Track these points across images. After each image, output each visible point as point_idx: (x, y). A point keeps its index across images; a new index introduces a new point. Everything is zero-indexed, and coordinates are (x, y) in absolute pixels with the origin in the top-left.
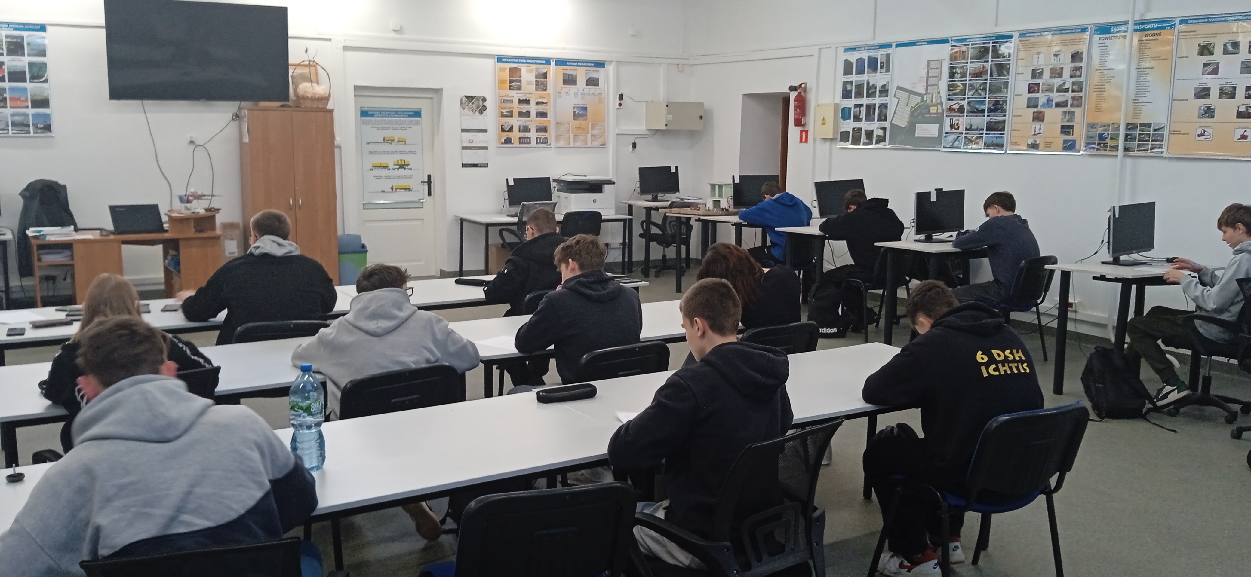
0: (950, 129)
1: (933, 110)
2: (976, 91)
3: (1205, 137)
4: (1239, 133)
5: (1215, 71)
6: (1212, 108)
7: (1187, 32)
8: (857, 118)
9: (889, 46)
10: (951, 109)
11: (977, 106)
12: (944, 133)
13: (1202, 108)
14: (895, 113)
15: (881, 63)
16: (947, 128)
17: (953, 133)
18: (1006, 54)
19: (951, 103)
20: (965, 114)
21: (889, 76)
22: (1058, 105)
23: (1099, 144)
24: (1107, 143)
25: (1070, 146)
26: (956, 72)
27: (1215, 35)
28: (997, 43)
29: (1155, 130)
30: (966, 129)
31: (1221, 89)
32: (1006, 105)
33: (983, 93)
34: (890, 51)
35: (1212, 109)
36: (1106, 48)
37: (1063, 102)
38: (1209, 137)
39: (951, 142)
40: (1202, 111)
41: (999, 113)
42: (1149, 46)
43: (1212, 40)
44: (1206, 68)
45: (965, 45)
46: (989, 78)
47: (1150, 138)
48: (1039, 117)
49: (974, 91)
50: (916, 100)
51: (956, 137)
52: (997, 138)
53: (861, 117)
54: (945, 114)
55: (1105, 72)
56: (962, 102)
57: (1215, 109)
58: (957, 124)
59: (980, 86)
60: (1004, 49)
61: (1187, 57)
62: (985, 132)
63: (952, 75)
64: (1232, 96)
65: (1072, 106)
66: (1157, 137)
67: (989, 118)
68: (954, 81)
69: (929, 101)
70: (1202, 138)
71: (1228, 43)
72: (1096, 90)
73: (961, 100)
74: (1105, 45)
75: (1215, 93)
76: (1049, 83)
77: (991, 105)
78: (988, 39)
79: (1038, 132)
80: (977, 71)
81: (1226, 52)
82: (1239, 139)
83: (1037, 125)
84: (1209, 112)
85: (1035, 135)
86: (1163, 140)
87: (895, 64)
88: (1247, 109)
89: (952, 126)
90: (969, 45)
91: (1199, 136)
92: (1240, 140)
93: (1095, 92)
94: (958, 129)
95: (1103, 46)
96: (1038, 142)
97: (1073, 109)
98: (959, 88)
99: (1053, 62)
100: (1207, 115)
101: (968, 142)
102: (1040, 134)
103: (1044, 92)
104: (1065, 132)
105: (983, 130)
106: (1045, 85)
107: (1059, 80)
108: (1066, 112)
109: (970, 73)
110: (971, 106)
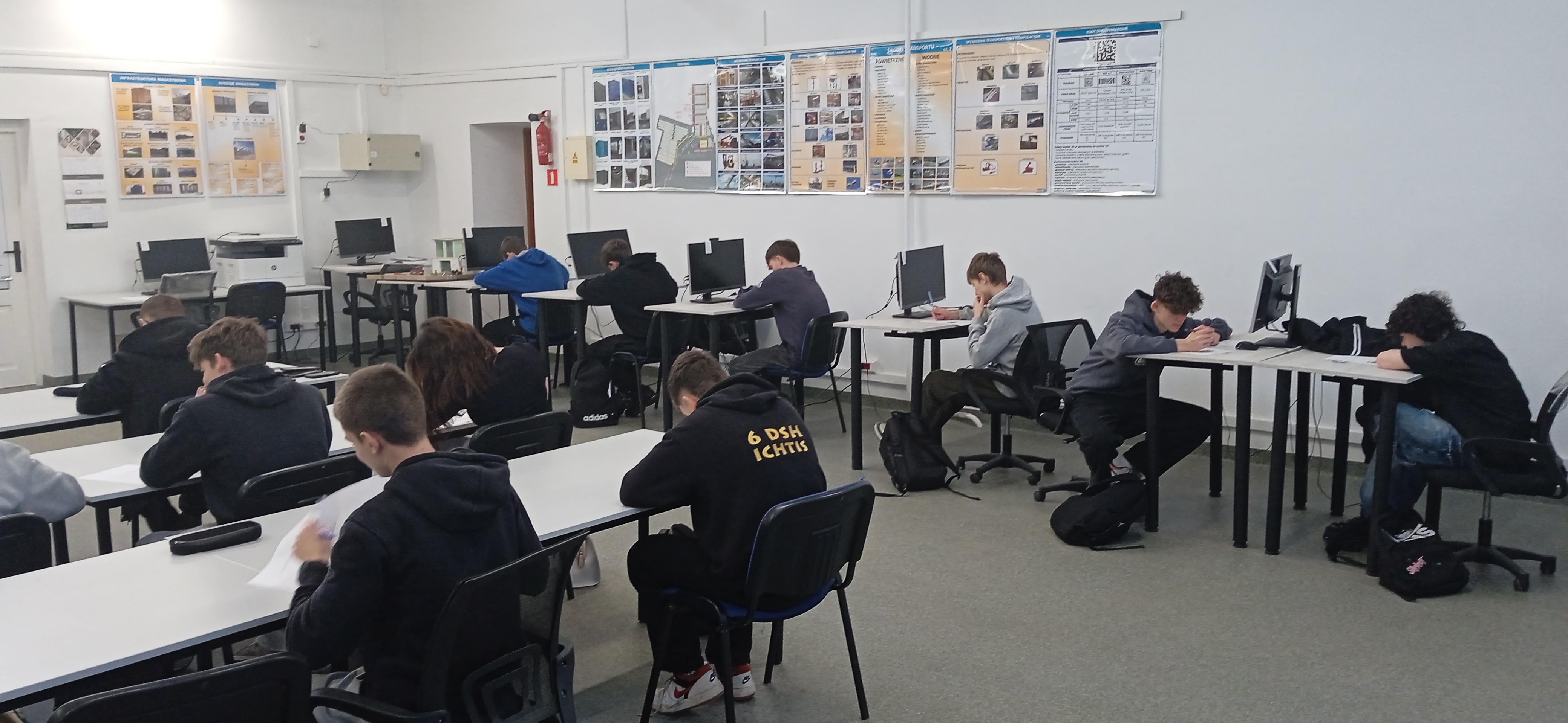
0: (723, 167)
1: (703, 144)
2: (749, 121)
3: (990, 171)
4: (1024, 166)
5: (996, 98)
6: (995, 138)
7: (965, 54)
8: (615, 155)
9: (646, 66)
10: (722, 143)
11: (752, 140)
12: (717, 172)
13: (986, 139)
14: (659, 148)
15: (638, 87)
16: (721, 166)
17: (728, 172)
18: (779, 78)
19: (722, 136)
20: (739, 149)
21: (649, 103)
22: (839, 137)
23: (884, 182)
24: (892, 181)
25: (853, 185)
26: (725, 99)
27: (993, 57)
28: (767, 64)
29: (940, 165)
30: (742, 167)
31: (1003, 117)
32: (783, 138)
33: (757, 124)
34: (647, 72)
35: (996, 140)
36: (883, 72)
37: (844, 134)
38: (994, 171)
39: (726, 182)
40: (986, 143)
41: (776, 147)
42: (927, 70)
43: (990, 63)
44: (986, 95)
45: (733, 67)
46: (762, 106)
47: (935, 173)
48: (819, 152)
49: (747, 121)
50: (682, 132)
51: (731, 177)
52: (776, 176)
53: (620, 153)
54: (717, 149)
55: (885, 100)
56: (735, 135)
57: (998, 140)
58: (732, 161)
59: (753, 116)
60: (777, 72)
61: (967, 82)
62: (762, 170)
63: (721, 103)
64: (1015, 125)
65: (853, 138)
66: (942, 173)
67: (766, 153)
68: (724, 110)
69: (697, 134)
70: (988, 172)
71: (1007, 66)
72: (877, 120)
73: (733, 132)
74: (883, 68)
75: (997, 121)
76: (827, 112)
77: (766, 138)
78: (758, 60)
79: (820, 169)
80: (748, 99)
81: (1006, 76)
82: (1024, 172)
83: (818, 160)
84: (992, 143)
85: (816, 172)
86: (948, 176)
87: (655, 88)
88: (1030, 140)
89: (726, 164)
90: (737, 66)
91: (984, 170)
92: (1025, 174)
93: (876, 122)
94: (733, 166)
95: (880, 70)
96: (820, 181)
97: (854, 143)
98: (729, 118)
99: (830, 87)
100: (991, 147)
101: (746, 181)
102: (822, 171)
103: (823, 122)
104: (848, 168)
105: (760, 167)
106: (824, 114)
107: (837, 108)
108: (847, 146)
109: (740, 101)
110: (745, 140)
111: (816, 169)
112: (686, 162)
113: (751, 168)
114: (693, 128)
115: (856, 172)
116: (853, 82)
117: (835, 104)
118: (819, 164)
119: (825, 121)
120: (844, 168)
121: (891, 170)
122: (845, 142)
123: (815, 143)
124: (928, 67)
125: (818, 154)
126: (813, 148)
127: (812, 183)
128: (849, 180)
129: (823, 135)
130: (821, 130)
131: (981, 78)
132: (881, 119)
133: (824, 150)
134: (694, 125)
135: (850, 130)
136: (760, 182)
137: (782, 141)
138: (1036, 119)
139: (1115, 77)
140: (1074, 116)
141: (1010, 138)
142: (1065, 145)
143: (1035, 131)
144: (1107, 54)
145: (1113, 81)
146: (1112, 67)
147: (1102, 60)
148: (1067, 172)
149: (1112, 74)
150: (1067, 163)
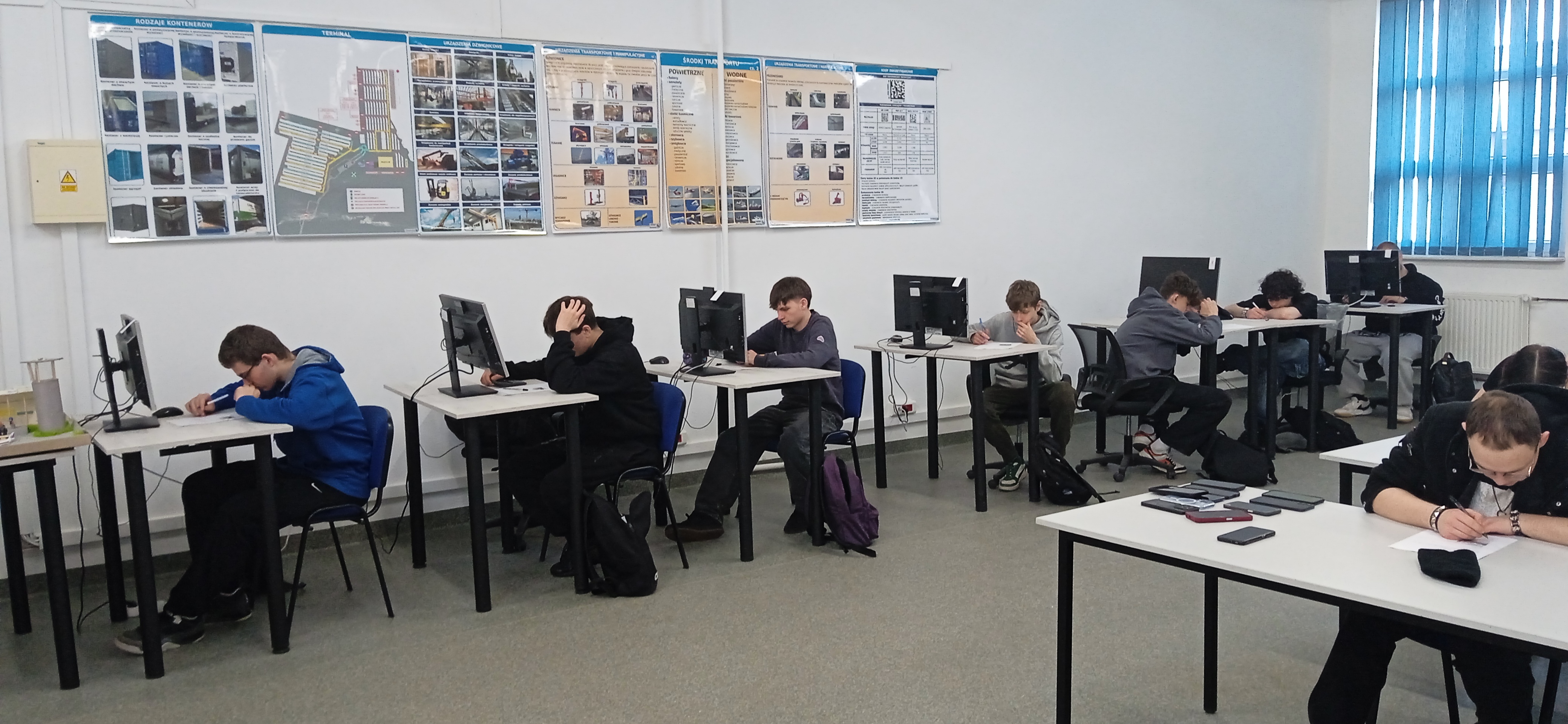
0: (429, 198)
1: (385, 162)
2: (477, 131)
3: (804, 202)
4: (833, 196)
5: (805, 126)
7: (774, 76)
9: (245, 27)
11: (482, 159)
12: (418, 205)
13: (797, 168)
14: (283, 166)
15: (223, 60)
16: (424, 196)
17: (438, 205)
18: (526, 75)
19: (424, 152)
20: (459, 171)
21: (254, 90)
22: (622, 160)
23: (687, 215)
24: (699, 213)
26: (428, 97)
27: (801, 83)
28: (506, 55)
29: (751, 195)
30: (464, 197)
31: (813, 146)
32: (537, 158)
33: (490, 138)
35: (806, 170)
36: (679, 85)
37: (628, 157)
38: (807, 201)
40: (797, 172)
42: (732, 88)
43: (799, 89)
44: (795, 122)
45: (441, 51)
46: (497, 112)
47: (746, 205)
48: (594, 178)
49: (473, 132)
50: (336, 144)
51: (446, 211)
54: (416, 171)
56: (450, 151)
57: (808, 169)
58: (445, 189)
59: (483, 124)
60: (522, 67)
61: (777, 107)
62: (502, 201)
63: (420, 101)
64: (824, 155)
65: (640, 162)
66: (754, 204)
67: (506, 180)
69: (373, 147)
70: (801, 203)
71: (814, 94)
72: (673, 141)
73: (445, 146)
74: (678, 81)
75: (807, 150)
76: (605, 127)
77: (507, 158)
78: (490, 46)
79: (597, 200)
80: (474, 99)
81: (813, 105)
82: (834, 203)
83: (594, 189)
84: (803, 173)
85: (591, 204)
86: (761, 207)
88: (837, 170)
89: (433, 192)
90: (449, 51)
91: (798, 201)
93: (672, 144)
94: (448, 195)
95: (673, 81)
96: (598, 216)
97: (643, 167)
98: (438, 126)
99: (608, 96)
100: (802, 176)
101: (473, 220)
102: (600, 202)
103: (599, 140)
104: (635, 200)
105: (499, 198)
106: (599, 130)
107: (618, 124)
108: (633, 171)
109: (458, 101)
110: (468, 158)
111: (591, 199)
112: (348, 190)
113: (482, 198)
114: (362, 137)
115: (646, 204)
116: (641, 92)
117: (615, 118)
118: (595, 194)
119: (602, 138)
120: (630, 199)
121: (696, 201)
122: (631, 167)
123: (587, 167)
124: (734, 85)
125: (594, 180)
126: (585, 173)
127: (586, 218)
128: (637, 214)
129: (600, 157)
130: (596, 148)
131: (790, 104)
132: (678, 141)
133: (603, 175)
134: (364, 132)
135: (637, 151)
136: (499, 219)
137: (534, 161)
138: (842, 150)
139: (905, 114)
140: (874, 149)
141: (819, 168)
142: (869, 177)
143: (841, 161)
144: (899, 93)
145: (903, 118)
146: (902, 106)
147: (894, 98)
148: (872, 202)
149: (902, 112)
150: (871, 194)
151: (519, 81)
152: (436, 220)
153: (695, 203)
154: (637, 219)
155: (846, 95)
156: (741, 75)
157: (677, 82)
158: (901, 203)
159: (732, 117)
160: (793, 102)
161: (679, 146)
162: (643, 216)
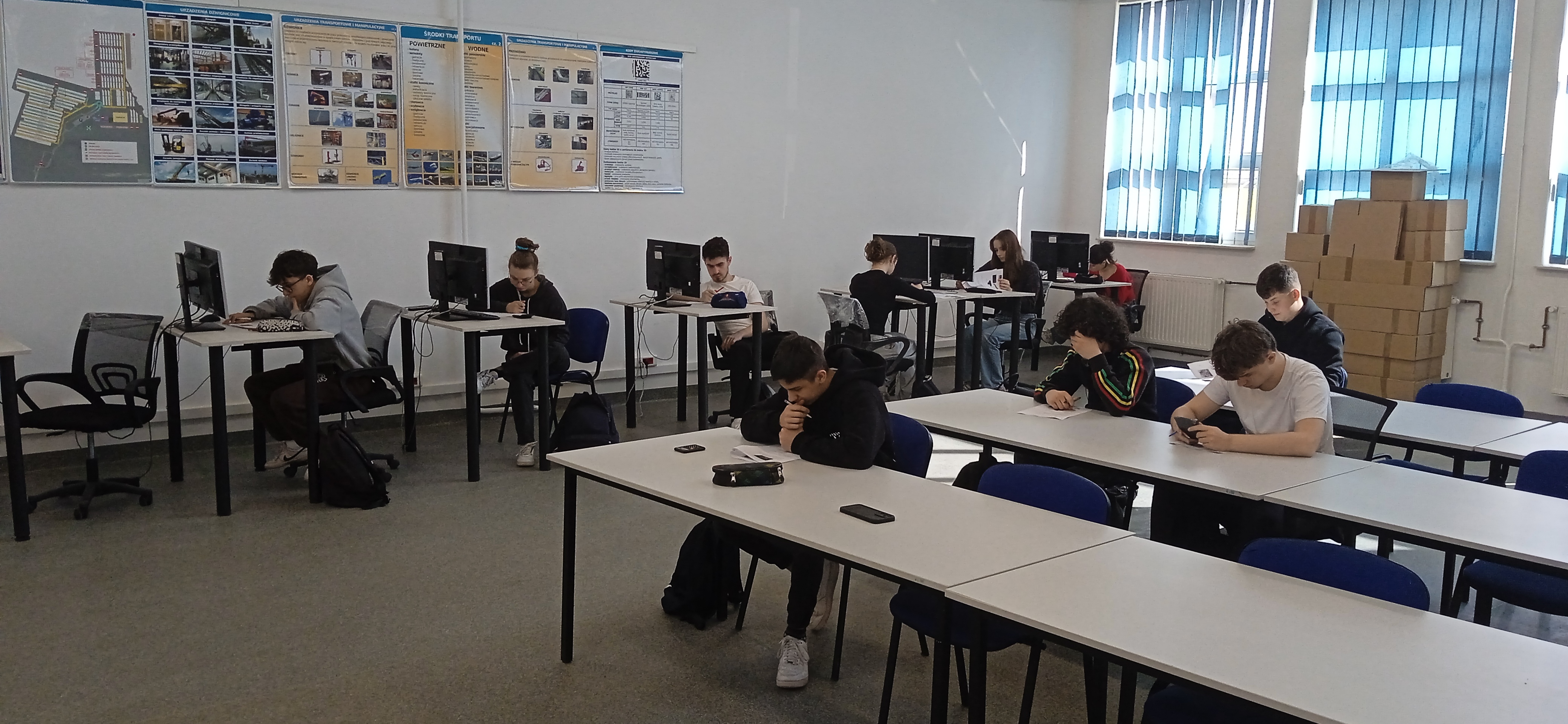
0: (164, 151)
1: (119, 118)
2: (213, 92)
3: (545, 168)
4: (576, 163)
5: (547, 98)
6: (549, 137)
10: (160, 119)
11: (218, 117)
12: (152, 158)
13: (539, 137)
14: (19, 119)
16: (158, 149)
18: (263, 42)
19: (161, 109)
20: (194, 128)
22: (360, 123)
23: (426, 176)
24: (438, 175)
25: (382, 178)
26: (163, 59)
27: (544, 59)
28: (243, 22)
29: (492, 160)
30: (199, 152)
31: (555, 118)
32: (274, 118)
33: (226, 98)
35: (548, 139)
36: (419, 56)
37: (367, 120)
38: (549, 168)
40: (539, 141)
42: (473, 61)
43: (542, 65)
44: (537, 94)
45: (178, 17)
46: (234, 74)
47: (486, 169)
49: (208, 92)
51: (180, 164)
52: (262, 166)
54: (151, 127)
55: (423, 86)
56: (186, 109)
57: (551, 139)
58: (180, 144)
59: (219, 85)
60: (260, 35)
61: (519, 80)
62: (237, 157)
63: (155, 63)
64: (567, 126)
65: (379, 125)
66: (494, 168)
67: (243, 137)
68: (163, 73)
69: (107, 102)
70: (543, 169)
71: (558, 69)
72: (413, 108)
73: (180, 105)
74: (418, 52)
75: (549, 121)
76: (344, 92)
77: (243, 117)
78: (227, 14)
79: (335, 159)
80: (209, 62)
81: (556, 79)
82: (577, 170)
83: (332, 150)
84: (545, 142)
85: (329, 163)
86: (501, 171)
89: (167, 147)
90: (186, 17)
91: (539, 167)
92: (577, 172)
94: (182, 150)
95: (414, 53)
96: (335, 174)
97: (381, 131)
98: (173, 85)
99: (347, 65)
100: (544, 145)
101: (207, 174)
102: (337, 161)
103: (337, 104)
104: (374, 160)
105: (234, 154)
106: (337, 94)
107: (358, 90)
108: (372, 134)
109: (194, 63)
110: (204, 116)
111: (329, 158)
112: (83, 142)
113: (217, 154)
114: (97, 93)
115: (385, 164)
116: (382, 62)
117: (354, 84)
118: (332, 153)
119: (340, 103)
120: (368, 159)
121: (434, 164)
122: (370, 130)
123: (325, 128)
124: (475, 58)
125: (331, 141)
126: (323, 134)
127: (323, 175)
128: (375, 173)
129: (338, 120)
130: (335, 112)
131: (532, 77)
132: (417, 107)
133: (341, 137)
134: (99, 89)
135: (376, 116)
136: (236, 174)
137: (271, 121)
138: (586, 122)
139: (649, 92)
140: (618, 123)
141: (563, 138)
142: (612, 148)
143: (584, 133)
144: (643, 72)
145: (648, 95)
146: (647, 84)
147: (639, 76)
148: (614, 171)
149: (647, 90)
150: (614, 164)
151: (256, 46)
152: (170, 173)
153: (434, 165)
154: (375, 179)
155: (590, 72)
156: (482, 49)
157: (417, 54)
158: (644, 174)
159: (473, 87)
160: (536, 76)
161: (418, 112)
162: (382, 175)
